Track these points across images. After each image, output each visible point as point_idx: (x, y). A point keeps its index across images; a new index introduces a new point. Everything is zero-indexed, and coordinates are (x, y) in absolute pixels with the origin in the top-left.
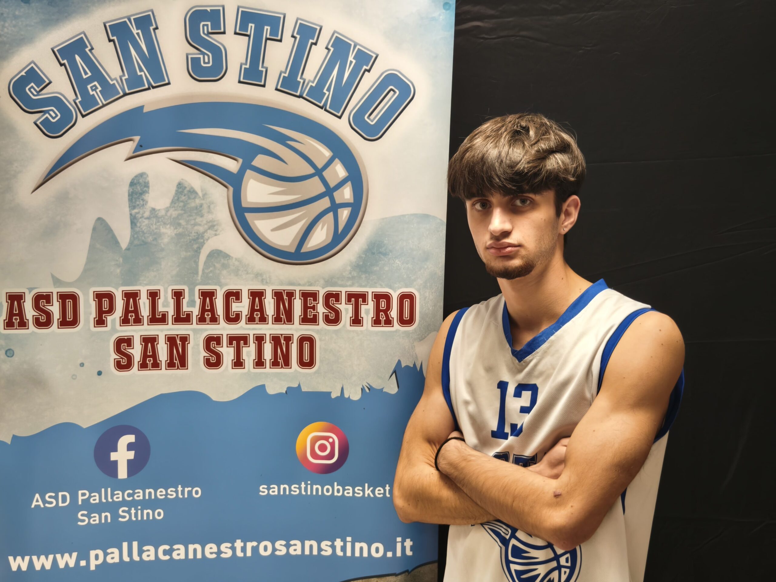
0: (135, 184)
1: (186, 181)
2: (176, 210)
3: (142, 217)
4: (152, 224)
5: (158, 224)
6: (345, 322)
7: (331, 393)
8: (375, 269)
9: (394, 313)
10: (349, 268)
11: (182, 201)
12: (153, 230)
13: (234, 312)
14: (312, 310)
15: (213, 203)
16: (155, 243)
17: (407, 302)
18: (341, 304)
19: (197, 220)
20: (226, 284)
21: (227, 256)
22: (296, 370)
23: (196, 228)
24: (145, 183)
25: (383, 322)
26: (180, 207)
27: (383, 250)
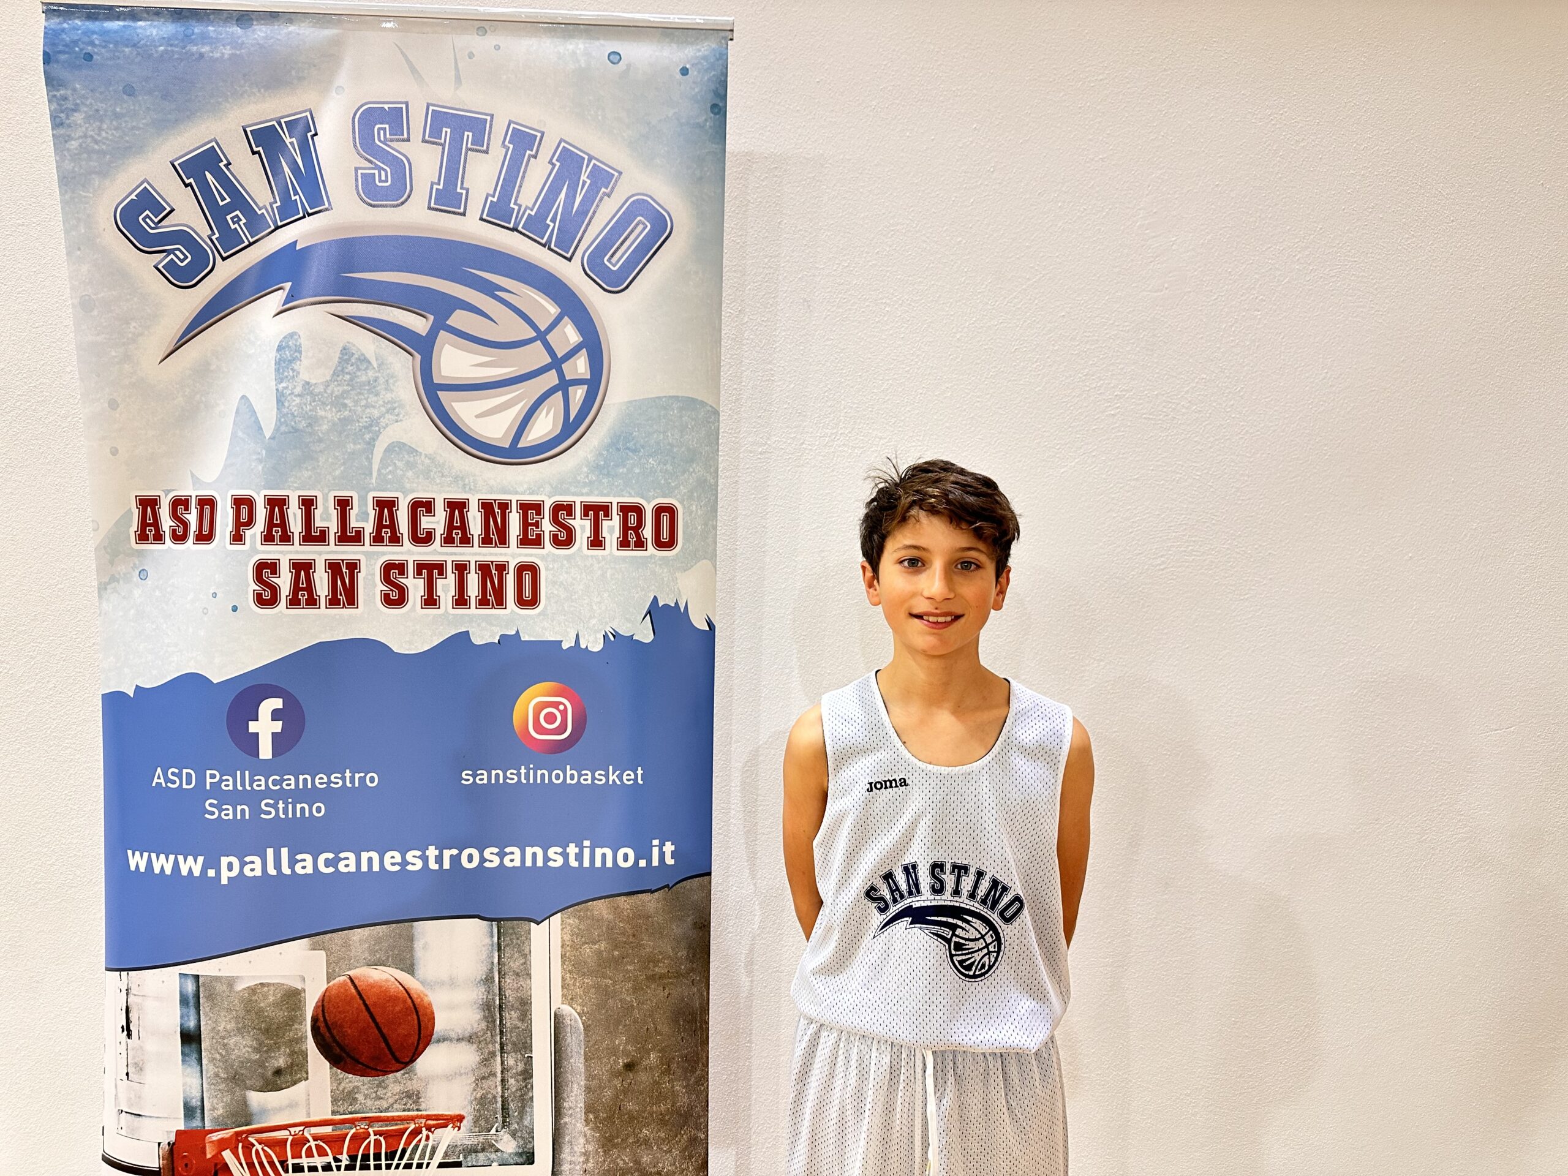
0: (284, 348)
1: (354, 345)
2: (339, 385)
3: (292, 393)
4: (305, 404)
5: (313, 404)
6: (581, 543)
7: (562, 641)
8: (621, 471)
9: (648, 532)
10: (585, 469)
11: (347, 373)
12: (307, 414)
13: (424, 529)
14: (534, 528)
15: (392, 377)
16: (309, 430)
17: (665, 517)
18: (575, 519)
19: (369, 400)
20: (413, 491)
21: (413, 451)
22: (512, 611)
23: (368, 410)
24: (296, 345)
25: (632, 544)
26: (345, 381)
27: (630, 445)
